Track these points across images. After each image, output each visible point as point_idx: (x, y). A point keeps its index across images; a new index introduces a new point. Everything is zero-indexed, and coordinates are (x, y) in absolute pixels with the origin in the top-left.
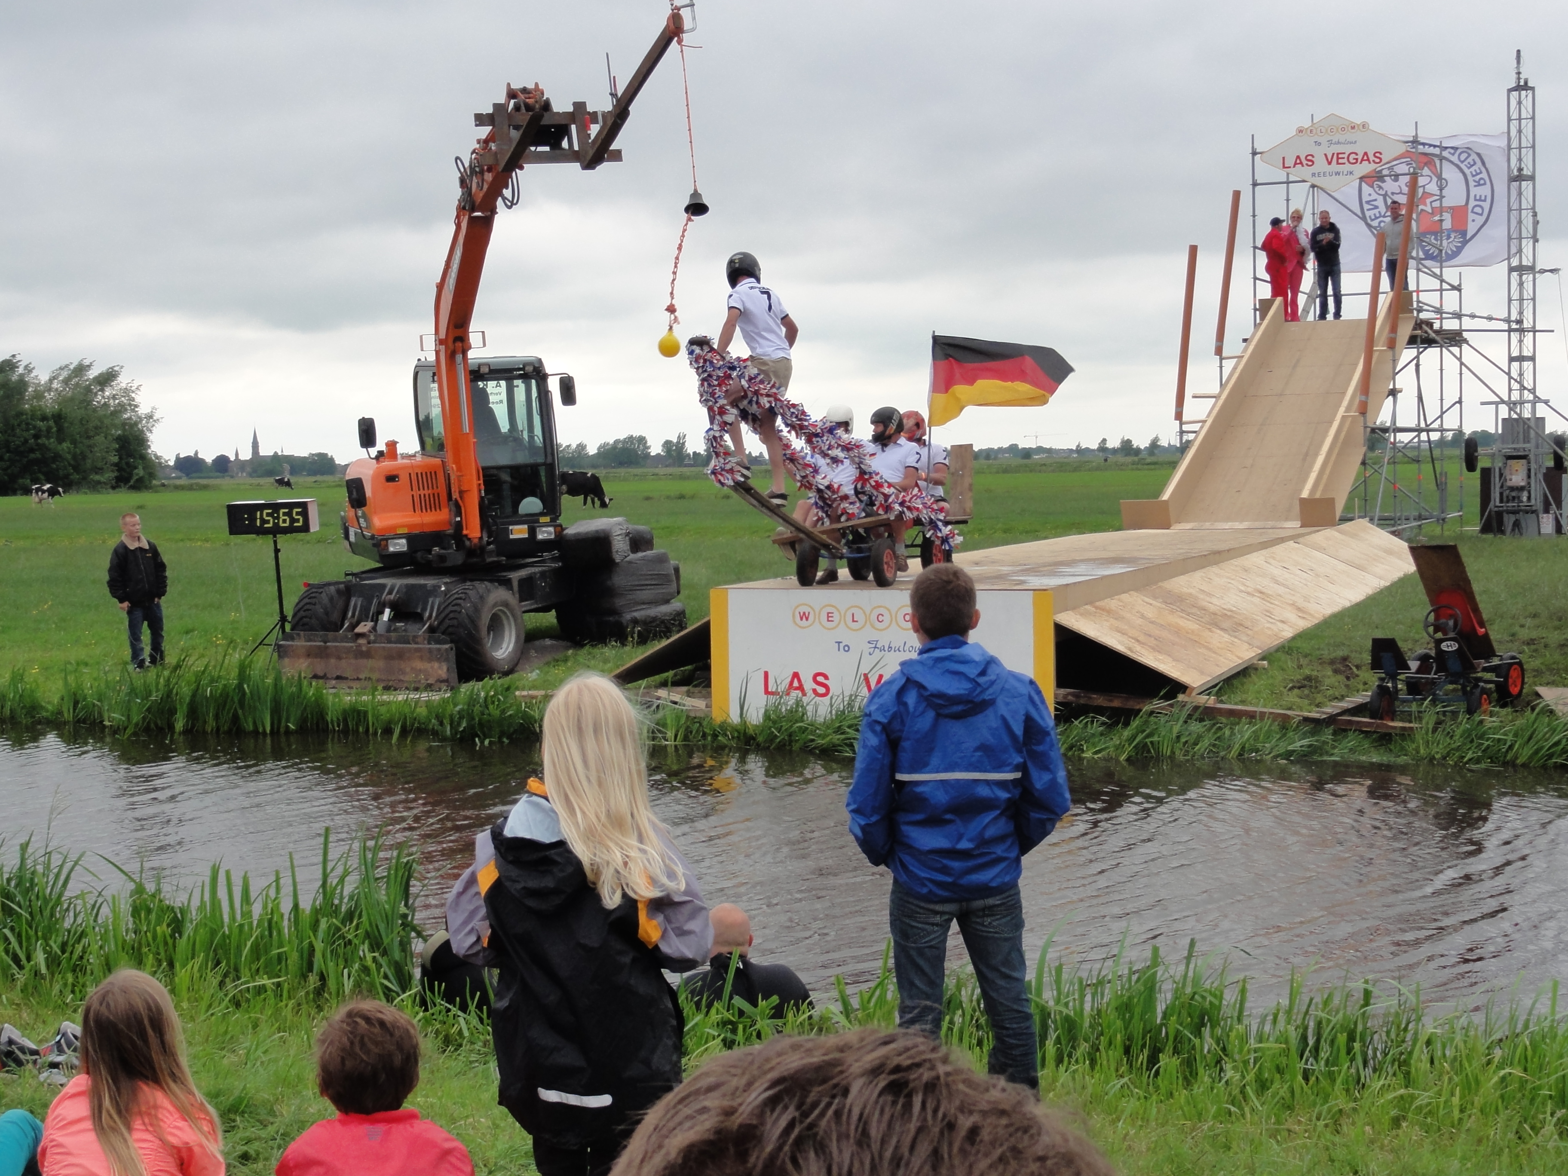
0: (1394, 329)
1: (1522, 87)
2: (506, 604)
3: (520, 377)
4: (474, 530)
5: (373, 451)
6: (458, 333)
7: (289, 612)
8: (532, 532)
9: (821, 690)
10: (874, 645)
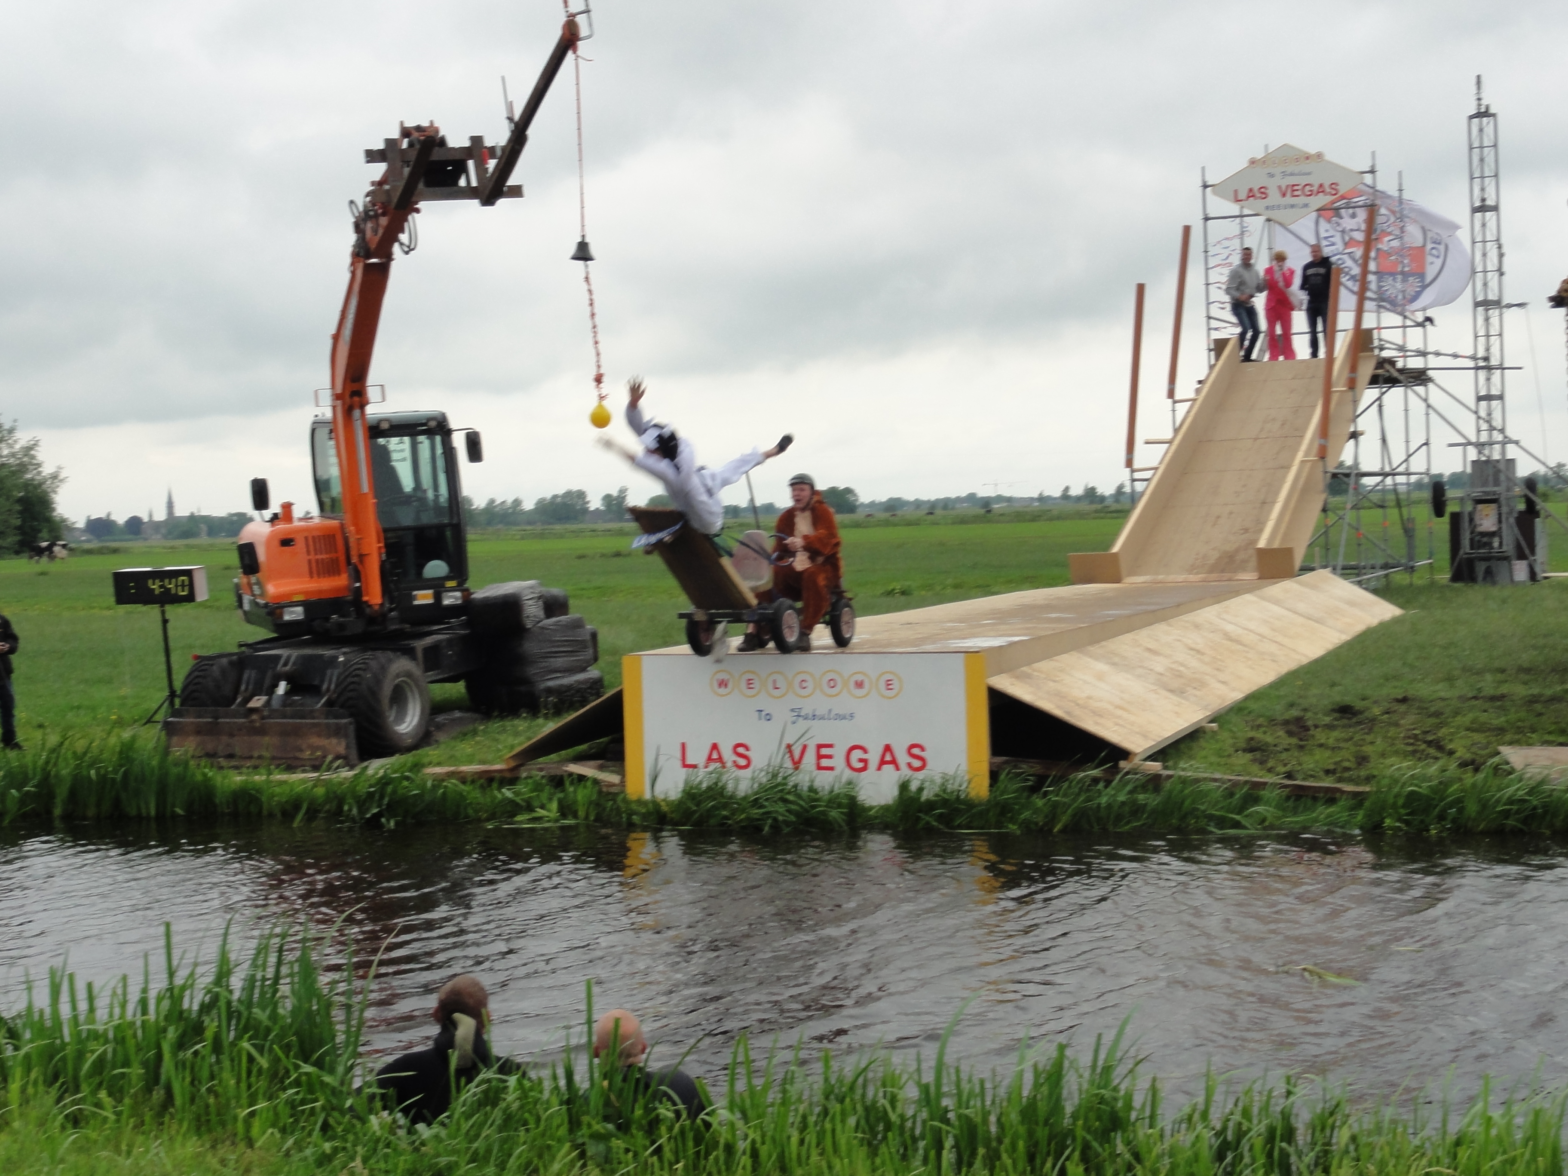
0: (1354, 368)
1: (1483, 114)
2: (409, 675)
3: (423, 433)
4: (374, 596)
5: (267, 514)
6: (356, 387)
7: (178, 685)
8: (438, 597)
9: (742, 762)
10: (798, 714)
